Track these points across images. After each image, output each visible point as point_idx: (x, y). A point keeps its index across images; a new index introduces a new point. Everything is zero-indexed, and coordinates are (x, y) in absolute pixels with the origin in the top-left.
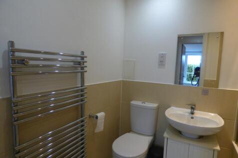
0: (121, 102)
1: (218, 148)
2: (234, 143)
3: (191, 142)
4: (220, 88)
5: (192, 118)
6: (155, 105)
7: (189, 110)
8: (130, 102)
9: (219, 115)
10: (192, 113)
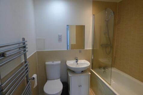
0: (37, 64)
1: (90, 73)
2: (91, 70)
3: (80, 75)
4: (85, 49)
5: (77, 64)
6: (59, 62)
7: (75, 61)
8: (45, 63)
9: (86, 60)
10: (77, 62)
